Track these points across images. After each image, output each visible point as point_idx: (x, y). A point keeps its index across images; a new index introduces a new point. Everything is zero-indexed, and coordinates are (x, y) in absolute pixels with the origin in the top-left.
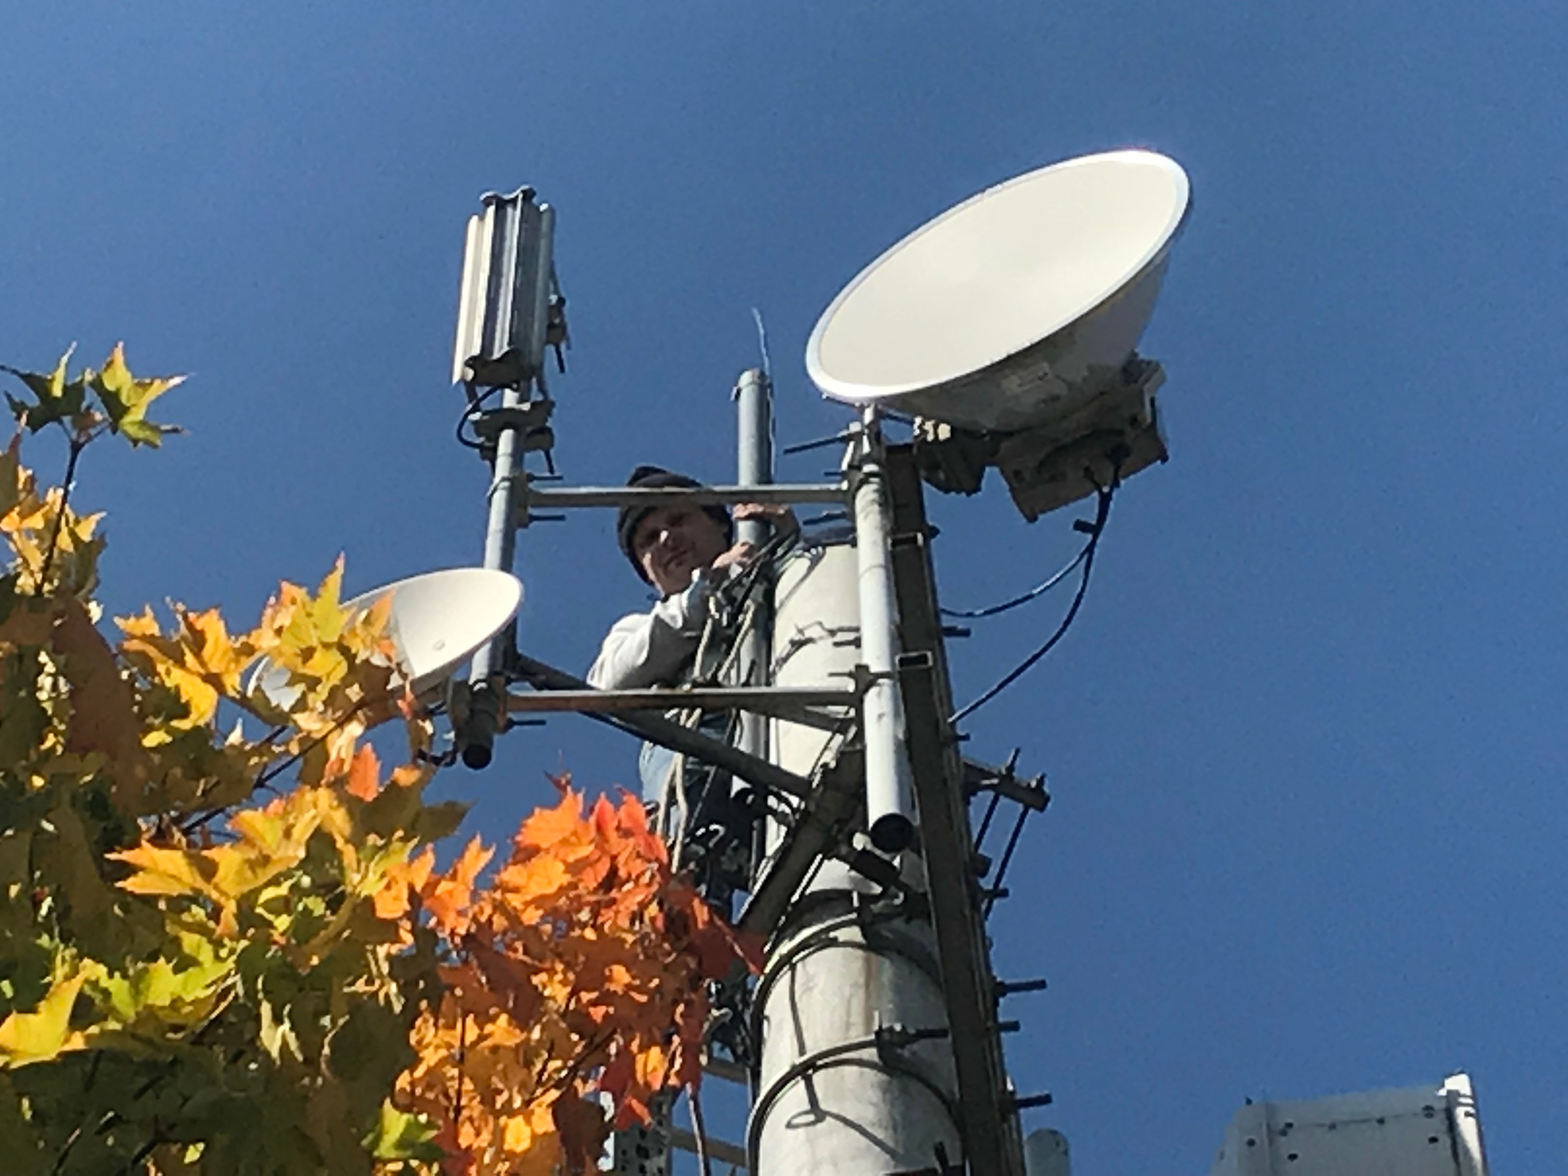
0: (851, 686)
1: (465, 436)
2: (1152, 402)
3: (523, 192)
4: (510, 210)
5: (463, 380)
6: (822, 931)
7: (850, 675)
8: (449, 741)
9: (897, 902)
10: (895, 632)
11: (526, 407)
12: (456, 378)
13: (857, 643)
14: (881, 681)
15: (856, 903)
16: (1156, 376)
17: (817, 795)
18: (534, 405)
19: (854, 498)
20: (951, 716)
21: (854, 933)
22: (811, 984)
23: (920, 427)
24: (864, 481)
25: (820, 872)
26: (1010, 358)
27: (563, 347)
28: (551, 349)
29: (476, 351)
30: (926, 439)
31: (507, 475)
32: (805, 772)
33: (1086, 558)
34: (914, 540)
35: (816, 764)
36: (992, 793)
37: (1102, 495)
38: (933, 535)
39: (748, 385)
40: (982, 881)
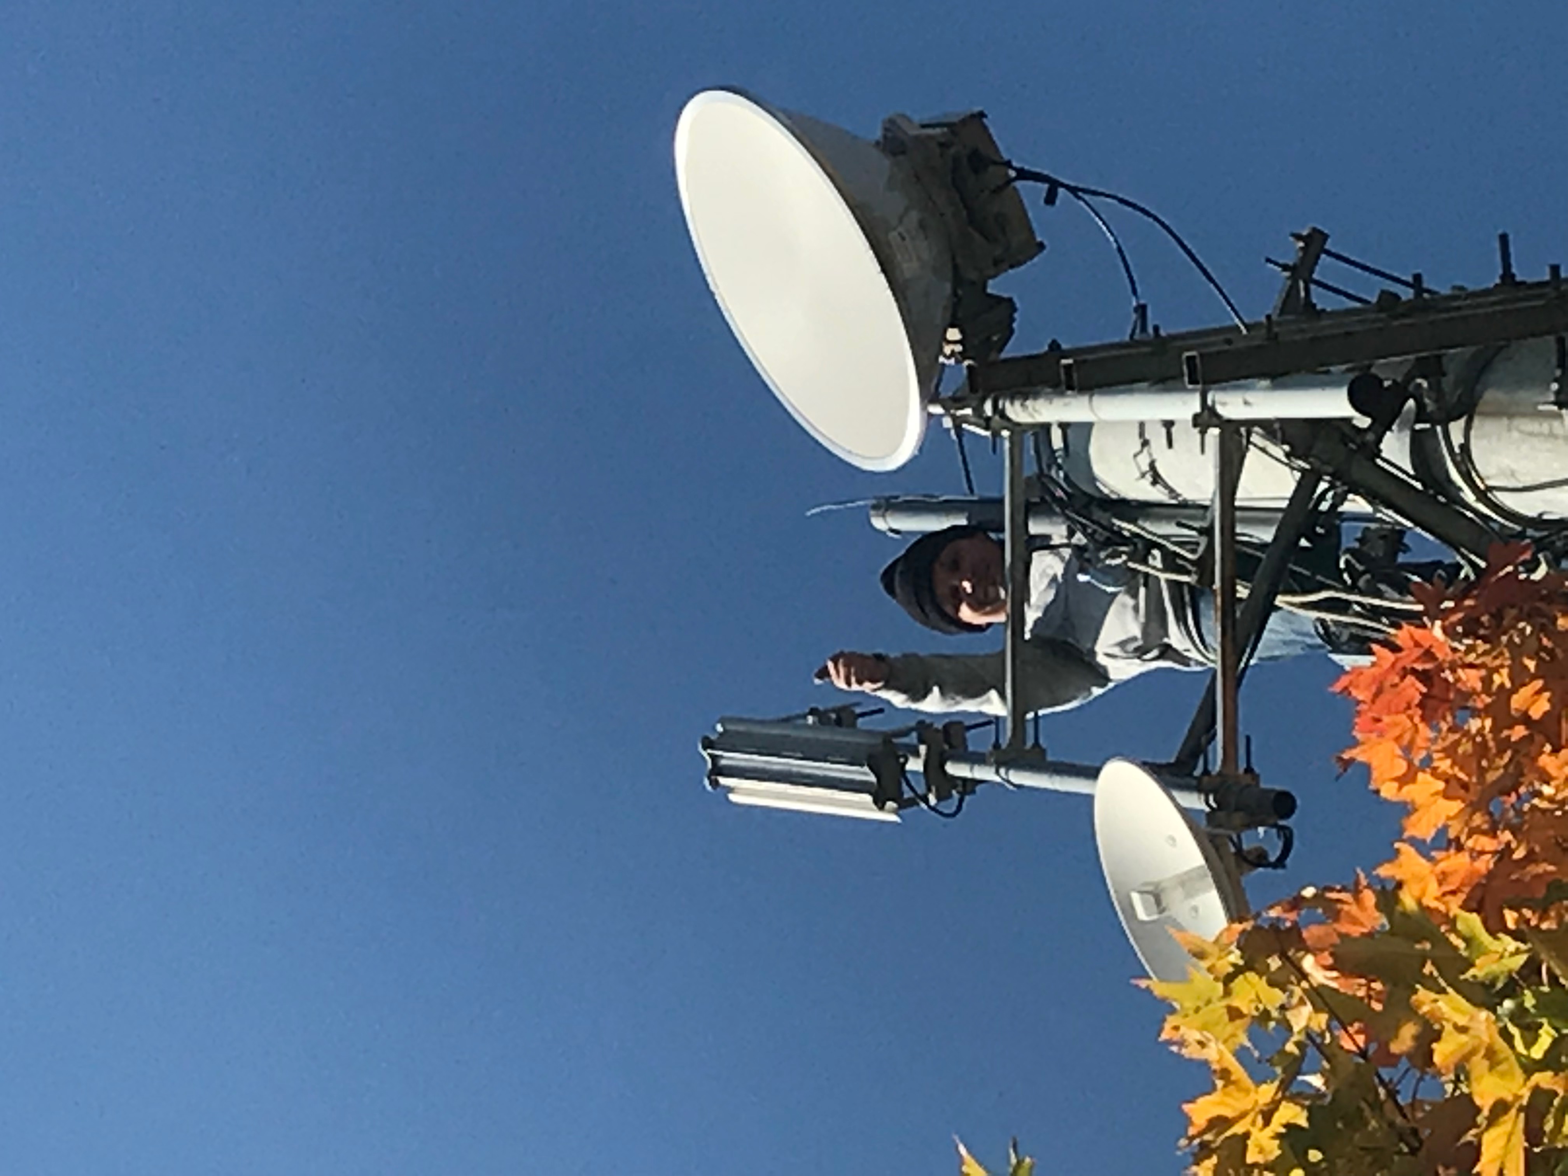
0: (1214, 432)
1: (954, 809)
2: (924, 126)
3: (705, 748)
4: (723, 762)
5: (896, 812)
6: (1454, 461)
7: (1203, 433)
8: (1265, 832)
9: (1425, 384)
10: (1159, 386)
11: (923, 749)
12: (894, 818)
13: (1169, 425)
14: (1209, 402)
15: (1428, 426)
16: (899, 121)
17: (1317, 464)
18: (921, 741)
19: (1018, 424)
20: (1241, 332)
21: (1456, 429)
22: (1509, 473)
23: (948, 357)
24: (1003, 415)
25: (1394, 460)
26: (884, 270)
27: (858, 710)
28: (862, 722)
29: (867, 798)
30: (960, 353)
31: (993, 769)
32: (1293, 476)
33: (1080, 194)
34: (1068, 367)
35: (1286, 464)
36: (1313, 287)
37: (1017, 178)
38: (1059, 346)
39: (885, 521)
40: (1404, 298)
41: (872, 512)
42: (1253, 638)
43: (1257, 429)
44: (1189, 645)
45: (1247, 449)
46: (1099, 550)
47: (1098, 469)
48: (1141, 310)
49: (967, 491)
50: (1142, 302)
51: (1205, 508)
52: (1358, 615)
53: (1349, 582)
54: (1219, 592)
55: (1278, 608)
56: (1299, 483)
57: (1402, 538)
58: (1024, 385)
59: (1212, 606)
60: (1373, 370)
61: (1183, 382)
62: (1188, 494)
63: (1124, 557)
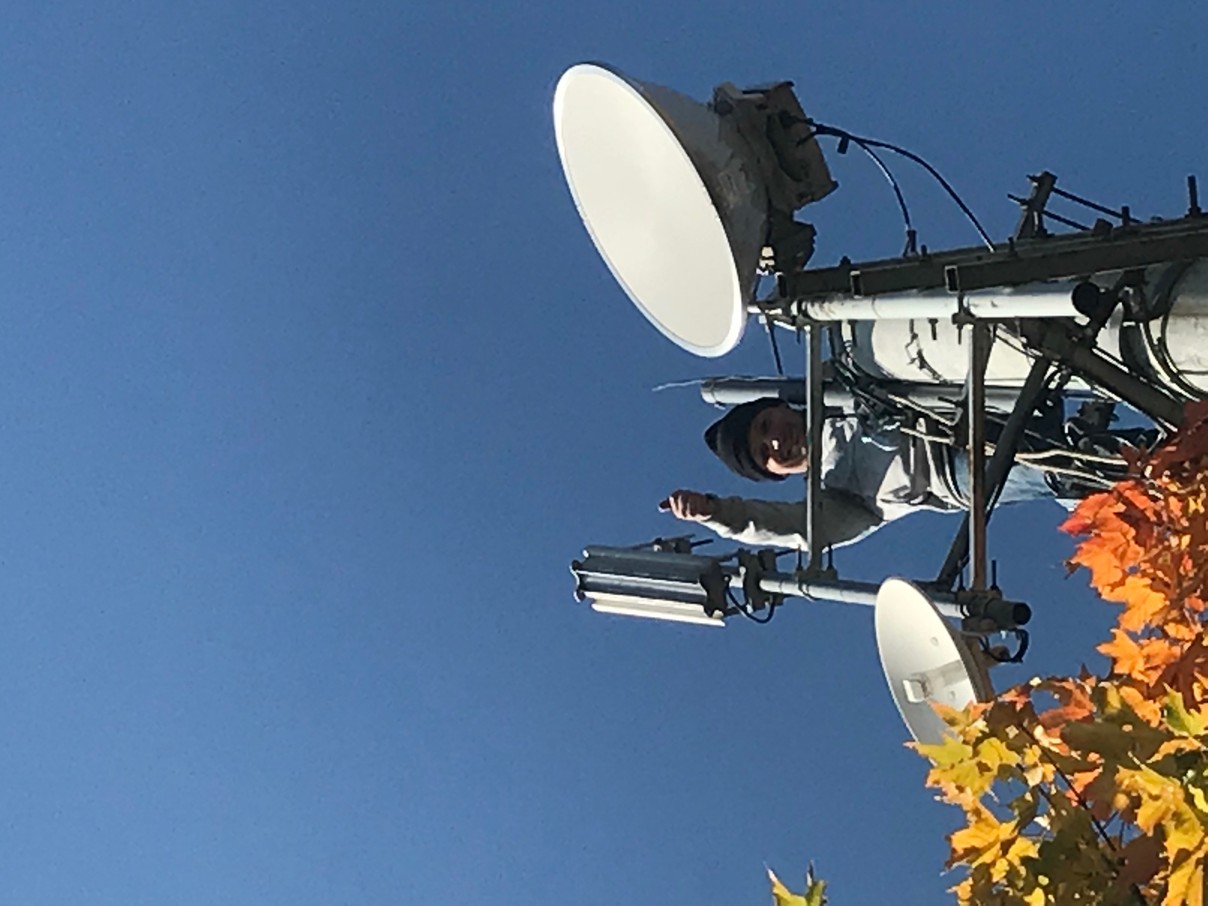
0: (968, 328)
1: (766, 617)
2: (745, 92)
3: (574, 569)
4: (589, 580)
5: (722, 618)
6: (1153, 350)
7: (960, 328)
8: (1007, 636)
9: (1131, 291)
10: (926, 292)
11: (743, 570)
12: (721, 623)
13: (933, 322)
14: (965, 304)
15: (1133, 323)
16: (726, 89)
17: (1048, 352)
18: (741, 564)
19: (817, 321)
20: (989, 250)
21: (1155, 326)
22: (1195, 359)
23: (763, 270)
24: (805, 314)
25: (1106, 350)
26: (715, 203)
27: (692, 540)
28: (695, 550)
29: (700, 608)
30: (773, 266)
31: (797, 586)
32: (1028, 361)
33: (867, 145)
34: (856, 277)
35: (1023, 352)
36: (1045, 217)
37: (818, 132)
38: (849, 262)
39: (713, 395)
40: (1115, 226)
41: (702, 389)
42: (997, 486)
43: (1000, 325)
44: (947, 493)
45: (994, 341)
46: (878, 418)
47: (879, 358)
48: (912, 234)
49: (778, 373)
50: (913, 228)
51: (961, 386)
52: (1078, 469)
53: (1071, 443)
54: (972, 451)
55: (1017, 463)
56: (1034, 368)
57: (1113, 409)
58: (821, 291)
59: (966, 461)
60: (1090, 281)
61: (945, 290)
62: (948, 376)
63: (898, 424)
